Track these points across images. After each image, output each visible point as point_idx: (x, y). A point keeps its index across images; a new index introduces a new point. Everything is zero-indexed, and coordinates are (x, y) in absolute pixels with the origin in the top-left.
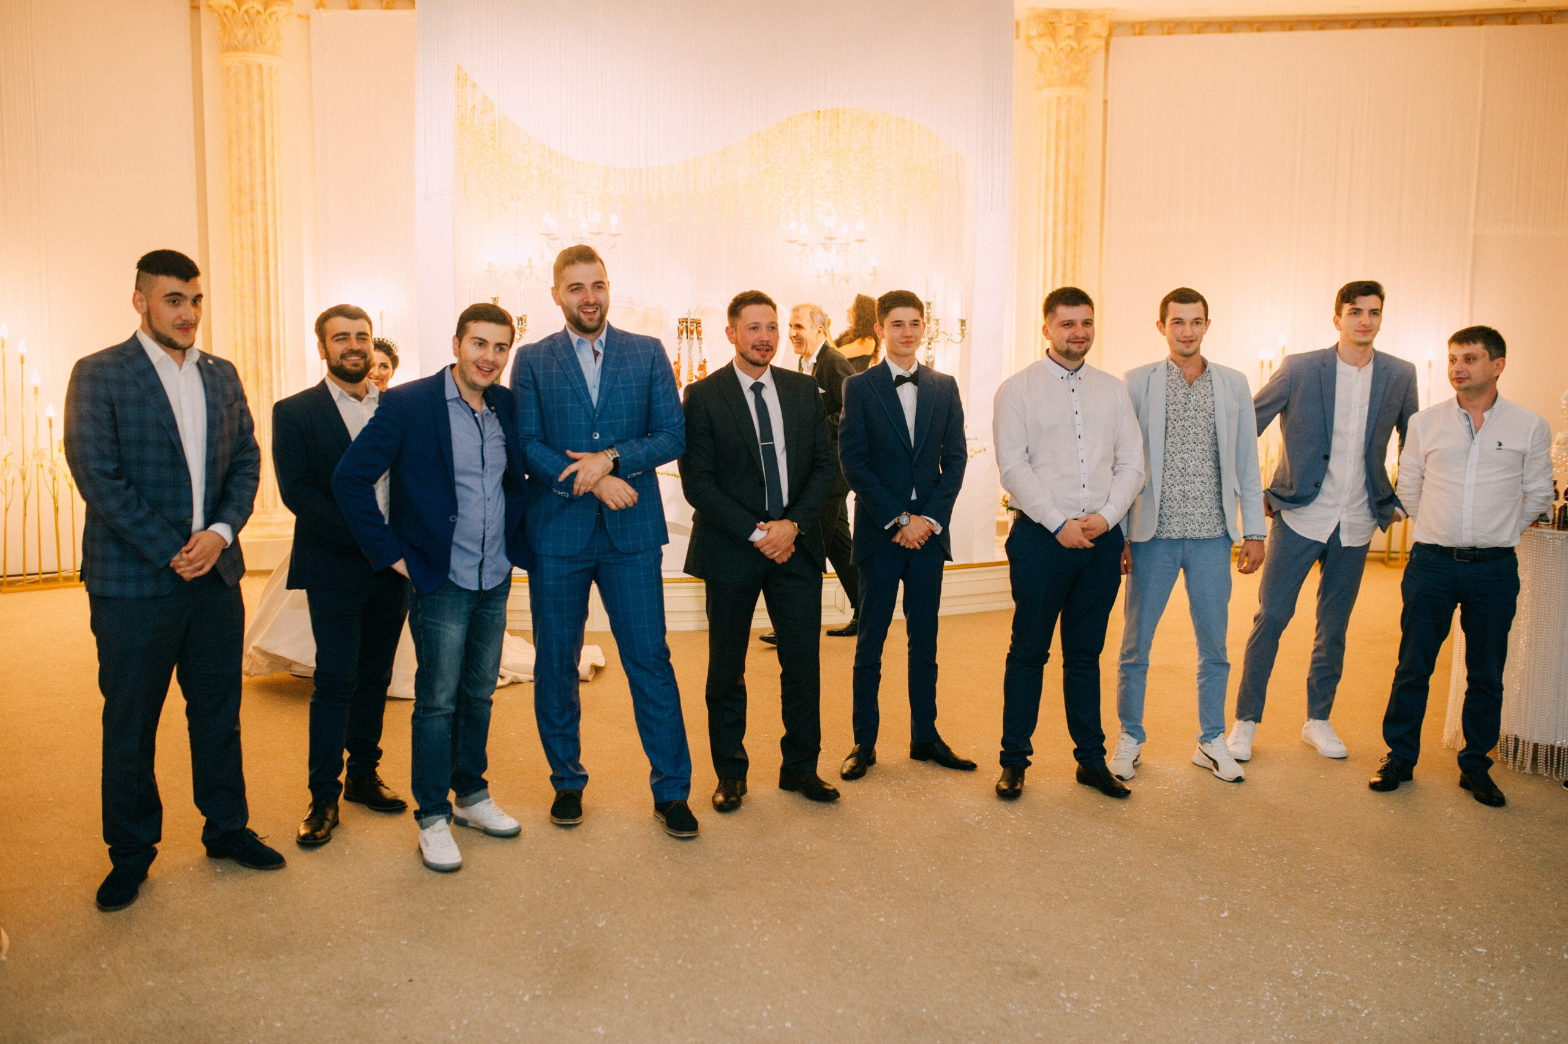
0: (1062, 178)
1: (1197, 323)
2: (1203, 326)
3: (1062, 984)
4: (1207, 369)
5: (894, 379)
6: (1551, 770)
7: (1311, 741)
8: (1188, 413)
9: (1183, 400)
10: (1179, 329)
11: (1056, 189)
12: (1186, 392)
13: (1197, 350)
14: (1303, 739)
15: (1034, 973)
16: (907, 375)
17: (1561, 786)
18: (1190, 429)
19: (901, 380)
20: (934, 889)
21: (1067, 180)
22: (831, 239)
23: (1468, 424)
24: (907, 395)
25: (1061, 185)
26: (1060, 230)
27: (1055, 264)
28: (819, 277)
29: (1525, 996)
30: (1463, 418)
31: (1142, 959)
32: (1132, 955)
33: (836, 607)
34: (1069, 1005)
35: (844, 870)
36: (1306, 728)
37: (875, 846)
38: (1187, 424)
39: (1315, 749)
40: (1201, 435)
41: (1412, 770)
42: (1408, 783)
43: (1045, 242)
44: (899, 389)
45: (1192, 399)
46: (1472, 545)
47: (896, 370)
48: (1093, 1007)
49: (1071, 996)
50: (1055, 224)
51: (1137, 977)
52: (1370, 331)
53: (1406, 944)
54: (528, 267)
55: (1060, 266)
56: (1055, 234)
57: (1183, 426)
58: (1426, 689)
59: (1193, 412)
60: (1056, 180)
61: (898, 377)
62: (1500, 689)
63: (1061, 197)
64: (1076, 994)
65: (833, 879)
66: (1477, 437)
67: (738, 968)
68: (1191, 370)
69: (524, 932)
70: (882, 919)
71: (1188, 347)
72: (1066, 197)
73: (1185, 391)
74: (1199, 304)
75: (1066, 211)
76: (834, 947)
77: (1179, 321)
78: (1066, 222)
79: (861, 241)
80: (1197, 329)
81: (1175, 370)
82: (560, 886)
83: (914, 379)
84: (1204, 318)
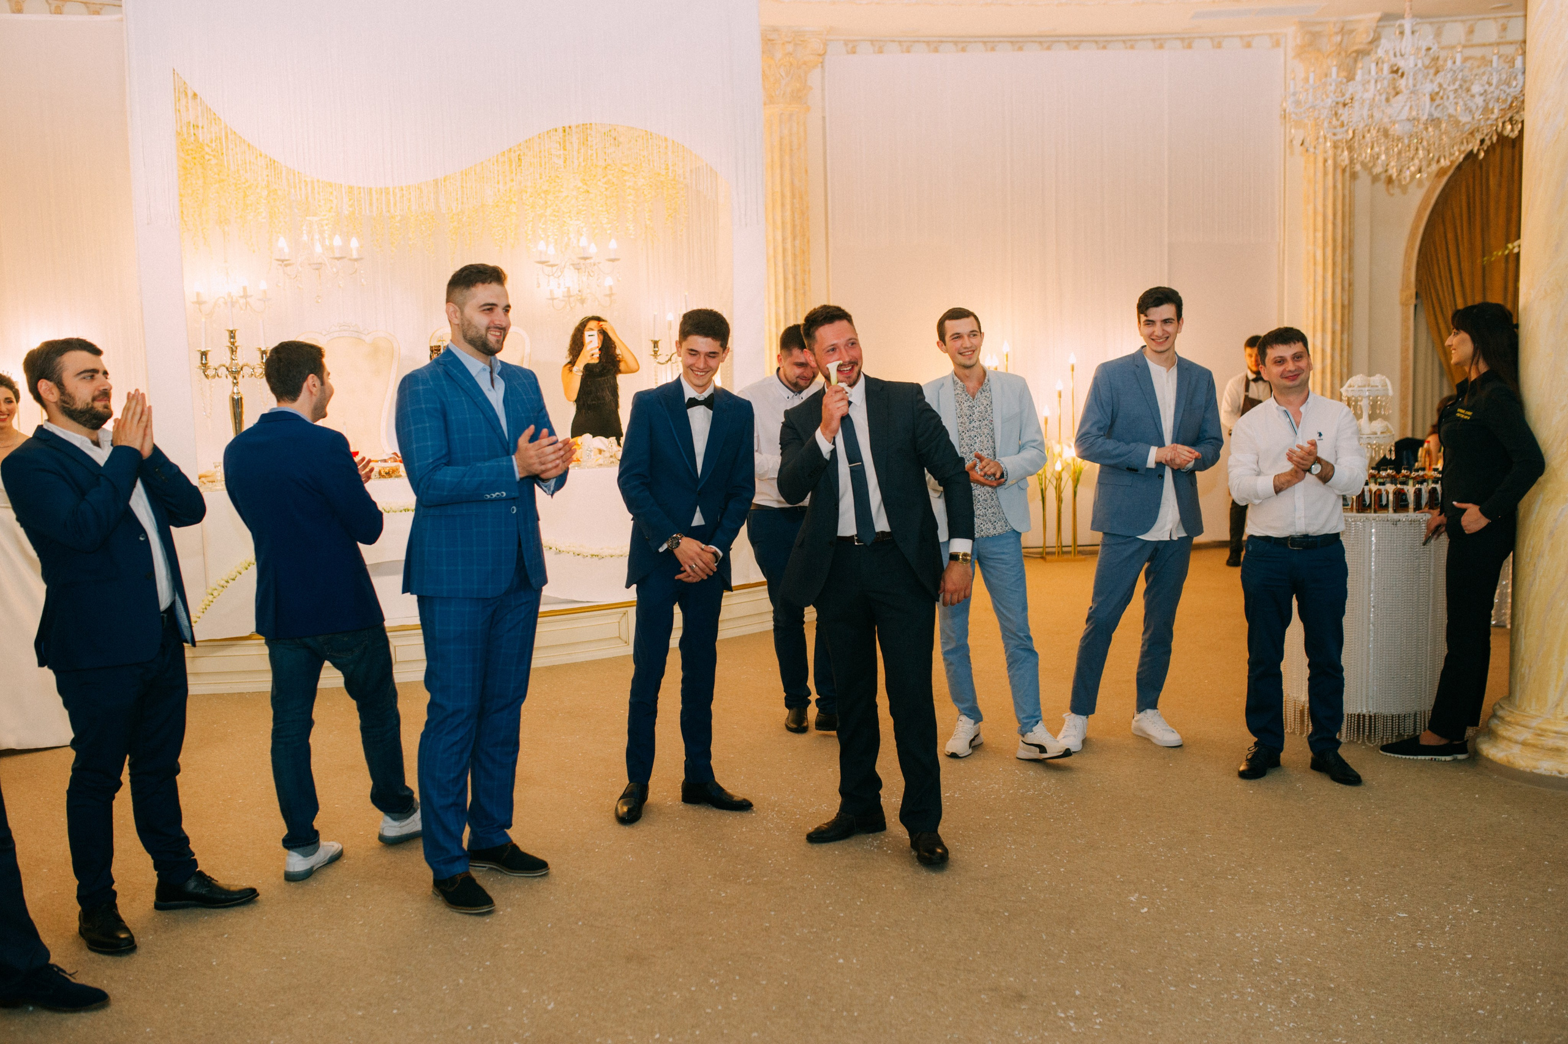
0: (788, 194)
1: (974, 335)
2: (979, 337)
3: (1054, 1003)
4: (987, 378)
5: (686, 400)
6: (1363, 737)
7: (1145, 732)
8: (973, 424)
9: (968, 413)
10: (959, 343)
11: (783, 205)
12: (971, 404)
13: (978, 360)
14: (1133, 731)
15: (1021, 997)
16: (701, 398)
17: (1378, 751)
18: (976, 438)
19: (693, 402)
20: (874, 922)
21: (793, 196)
22: (585, 258)
23: (1288, 420)
24: (700, 421)
25: (788, 201)
26: (789, 246)
27: (786, 279)
28: (553, 299)
29: (1465, 955)
30: (1283, 416)
31: (1113, 967)
32: (1102, 964)
33: (619, 637)
34: (1072, 1024)
35: (773, 913)
36: (1137, 721)
37: (790, 884)
38: (972, 434)
39: (1149, 740)
40: (985, 442)
41: (1279, 756)
42: (1278, 768)
43: (775, 257)
44: (690, 411)
45: (975, 411)
46: (1304, 533)
47: (689, 392)
48: (1096, 1023)
49: (1069, 1014)
50: (784, 240)
51: (1119, 986)
52: (1168, 338)
53: (1337, 918)
54: (241, 297)
55: (791, 283)
56: (784, 250)
57: (970, 436)
58: (1279, 676)
59: (978, 423)
60: (783, 196)
61: (690, 399)
62: (1340, 670)
63: (788, 213)
64: (1072, 1012)
65: (767, 925)
66: (1299, 431)
67: (722, 1034)
68: (972, 384)
69: (469, 1028)
70: (841, 961)
71: (970, 359)
72: (793, 212)
73: (969, 404)
74: (972, 318)
75: (794, 226)
76: (809, 997)
77: (958, 336)
78: (794, 238)
79: (613, 260)
80: (974, 341)
81: (959, 385)
82: (481, 970)
83: (708, 403)
84: (978, 330)
